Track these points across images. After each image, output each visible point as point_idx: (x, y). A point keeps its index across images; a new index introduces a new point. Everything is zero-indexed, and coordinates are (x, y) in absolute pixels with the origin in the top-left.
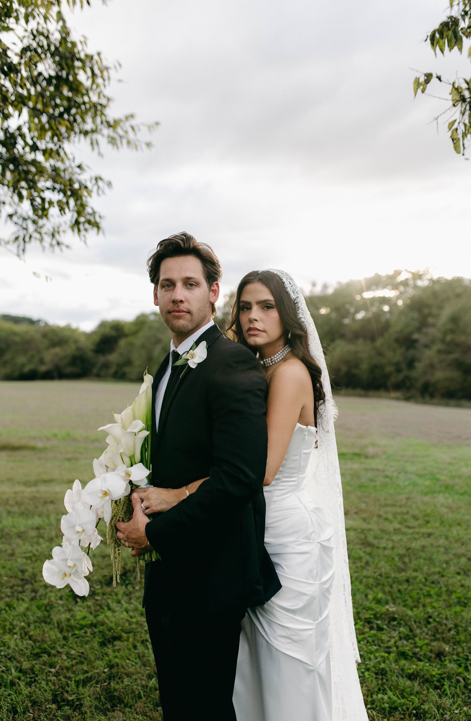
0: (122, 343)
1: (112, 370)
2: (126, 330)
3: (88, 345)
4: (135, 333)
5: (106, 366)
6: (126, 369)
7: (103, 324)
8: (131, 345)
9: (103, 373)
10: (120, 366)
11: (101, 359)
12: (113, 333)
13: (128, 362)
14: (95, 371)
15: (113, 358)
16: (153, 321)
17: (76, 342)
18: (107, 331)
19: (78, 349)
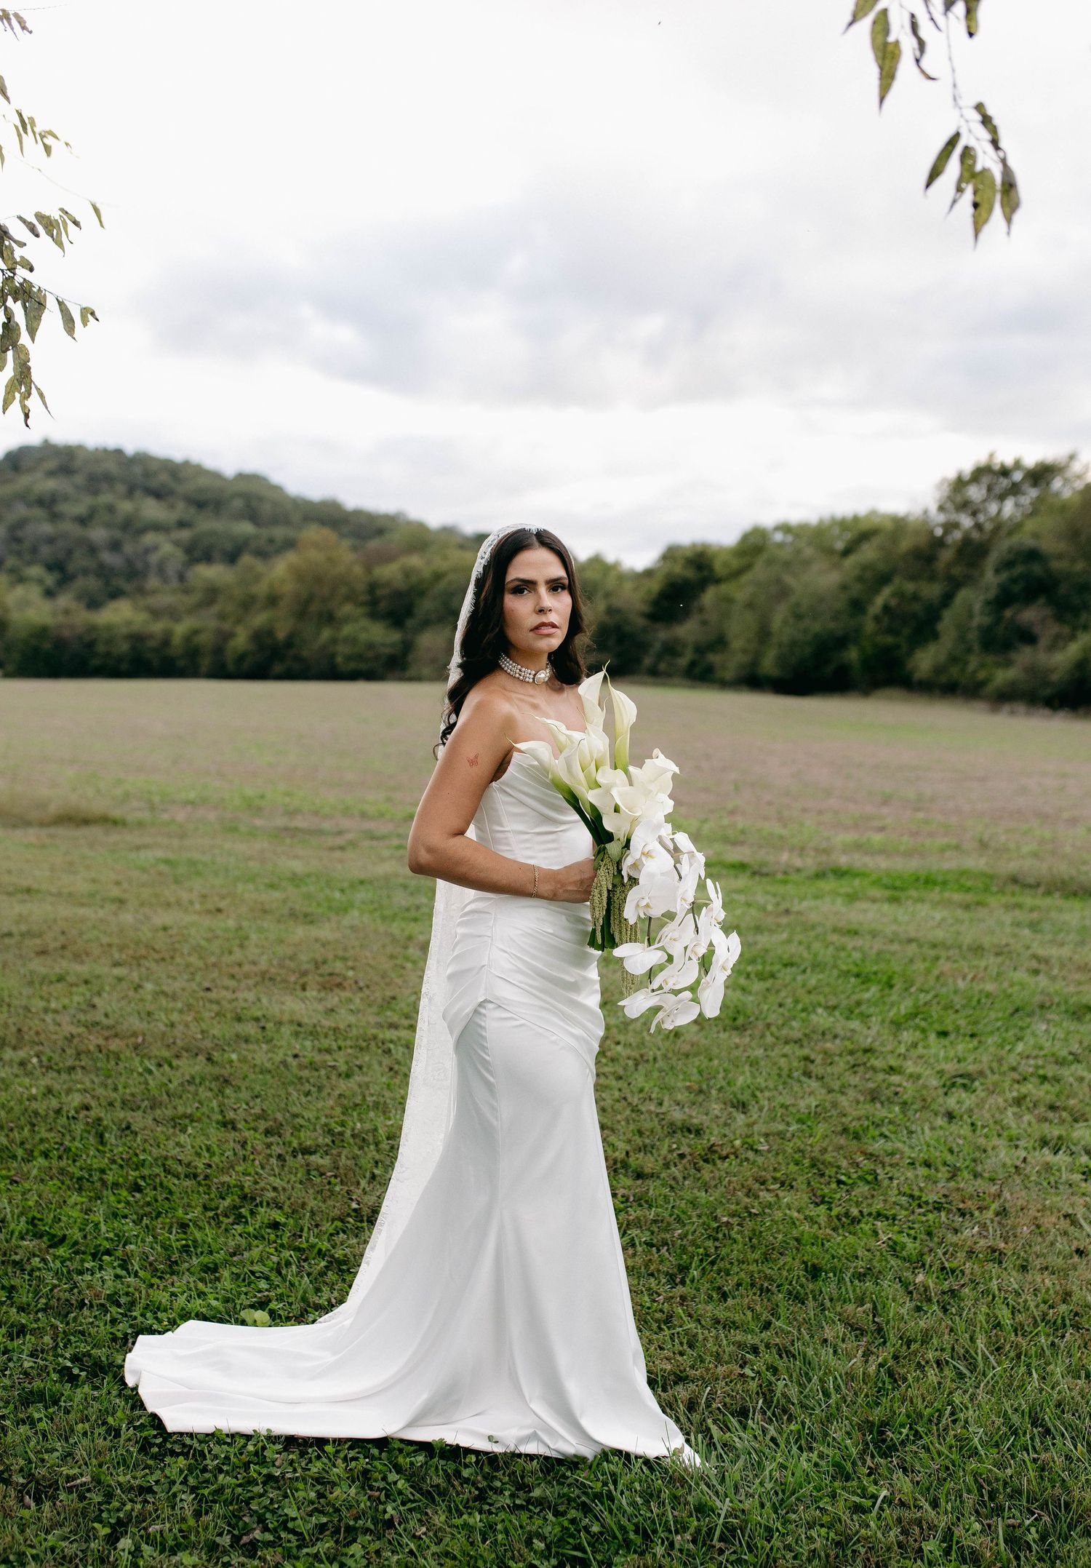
0: (709, 596)
1: (683, 662)
2: (718, 567)
3: (634, 601)
4: (737, 574)
5: (671, 650)
6: (713, 658)
7: (670, 554)
8: (729, 600)
9: (662, 666)
10: (701, 650)
11: (662, 634)
12: (690, 574)
13: (719, 643)
14: (647, 661)
15: (687, 631)
16: (781, 545)
17: (607, 595)
18: (678, 569)
19: (611, 611)
